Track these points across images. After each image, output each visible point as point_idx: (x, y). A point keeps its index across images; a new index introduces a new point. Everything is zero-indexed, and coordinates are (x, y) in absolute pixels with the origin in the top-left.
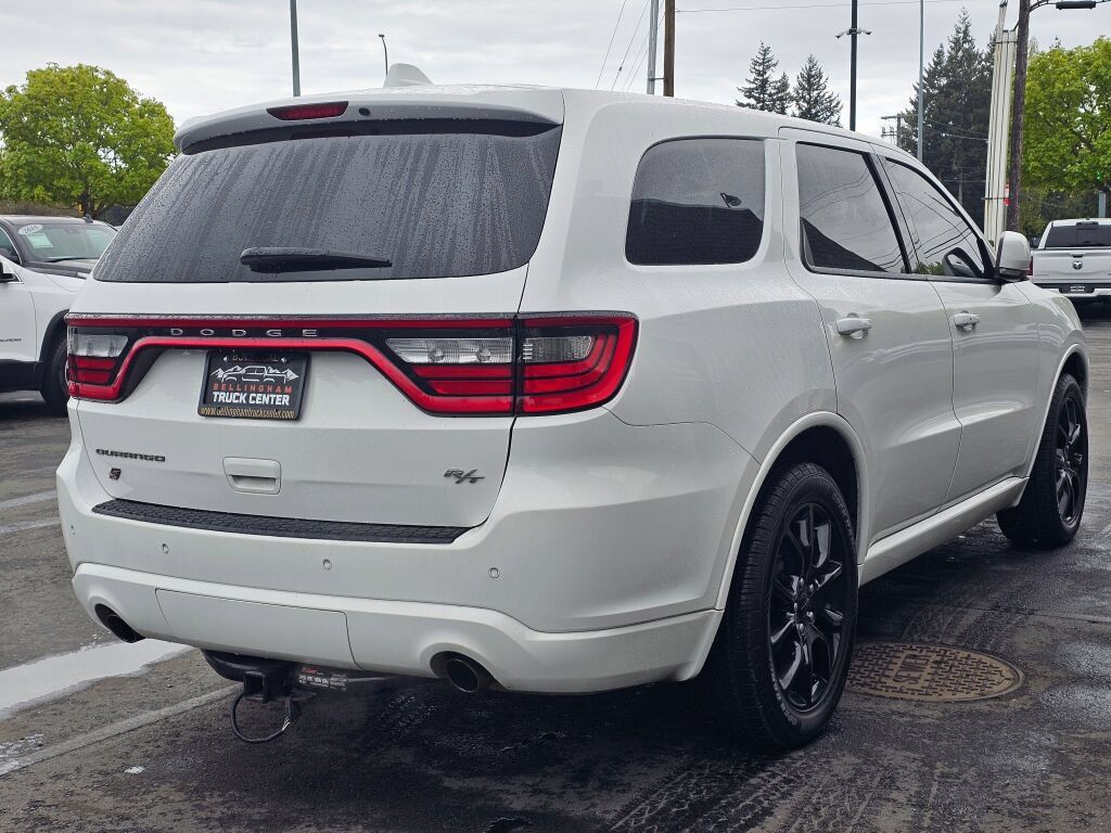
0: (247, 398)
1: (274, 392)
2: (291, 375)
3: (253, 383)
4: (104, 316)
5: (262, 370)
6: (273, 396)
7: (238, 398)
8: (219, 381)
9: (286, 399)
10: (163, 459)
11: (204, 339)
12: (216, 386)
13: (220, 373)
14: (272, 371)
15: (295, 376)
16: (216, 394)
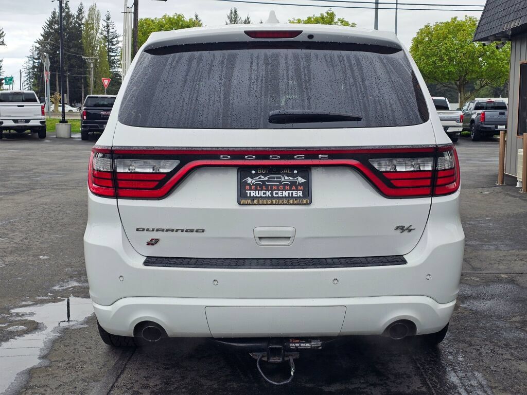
0: (272, 194)
1: (290, 190)
2: (301, 180)
3: (275, 185)
4: (156, 148)
5: (280, 178)
6: (290, 192)
7: (264, 194)
8: (249, 184)
9: (300, 193)
10: (203, 231)
11: (247, 161)
12: (248, 187)
13: (249, 180)
14: (286, 178)
15: (304, 181)
16: (248, 192)
